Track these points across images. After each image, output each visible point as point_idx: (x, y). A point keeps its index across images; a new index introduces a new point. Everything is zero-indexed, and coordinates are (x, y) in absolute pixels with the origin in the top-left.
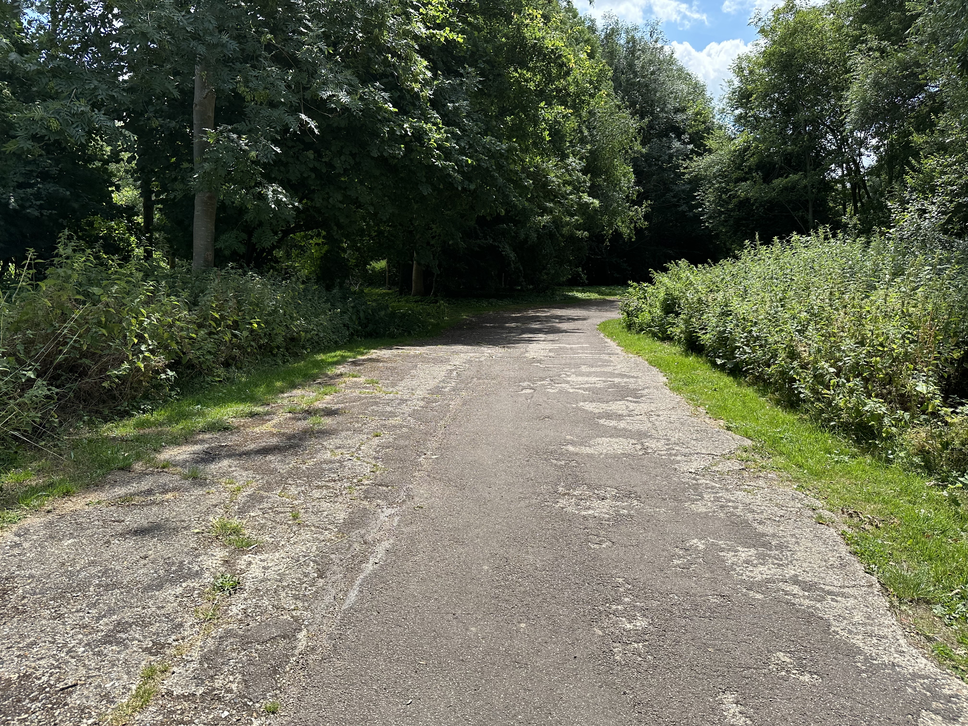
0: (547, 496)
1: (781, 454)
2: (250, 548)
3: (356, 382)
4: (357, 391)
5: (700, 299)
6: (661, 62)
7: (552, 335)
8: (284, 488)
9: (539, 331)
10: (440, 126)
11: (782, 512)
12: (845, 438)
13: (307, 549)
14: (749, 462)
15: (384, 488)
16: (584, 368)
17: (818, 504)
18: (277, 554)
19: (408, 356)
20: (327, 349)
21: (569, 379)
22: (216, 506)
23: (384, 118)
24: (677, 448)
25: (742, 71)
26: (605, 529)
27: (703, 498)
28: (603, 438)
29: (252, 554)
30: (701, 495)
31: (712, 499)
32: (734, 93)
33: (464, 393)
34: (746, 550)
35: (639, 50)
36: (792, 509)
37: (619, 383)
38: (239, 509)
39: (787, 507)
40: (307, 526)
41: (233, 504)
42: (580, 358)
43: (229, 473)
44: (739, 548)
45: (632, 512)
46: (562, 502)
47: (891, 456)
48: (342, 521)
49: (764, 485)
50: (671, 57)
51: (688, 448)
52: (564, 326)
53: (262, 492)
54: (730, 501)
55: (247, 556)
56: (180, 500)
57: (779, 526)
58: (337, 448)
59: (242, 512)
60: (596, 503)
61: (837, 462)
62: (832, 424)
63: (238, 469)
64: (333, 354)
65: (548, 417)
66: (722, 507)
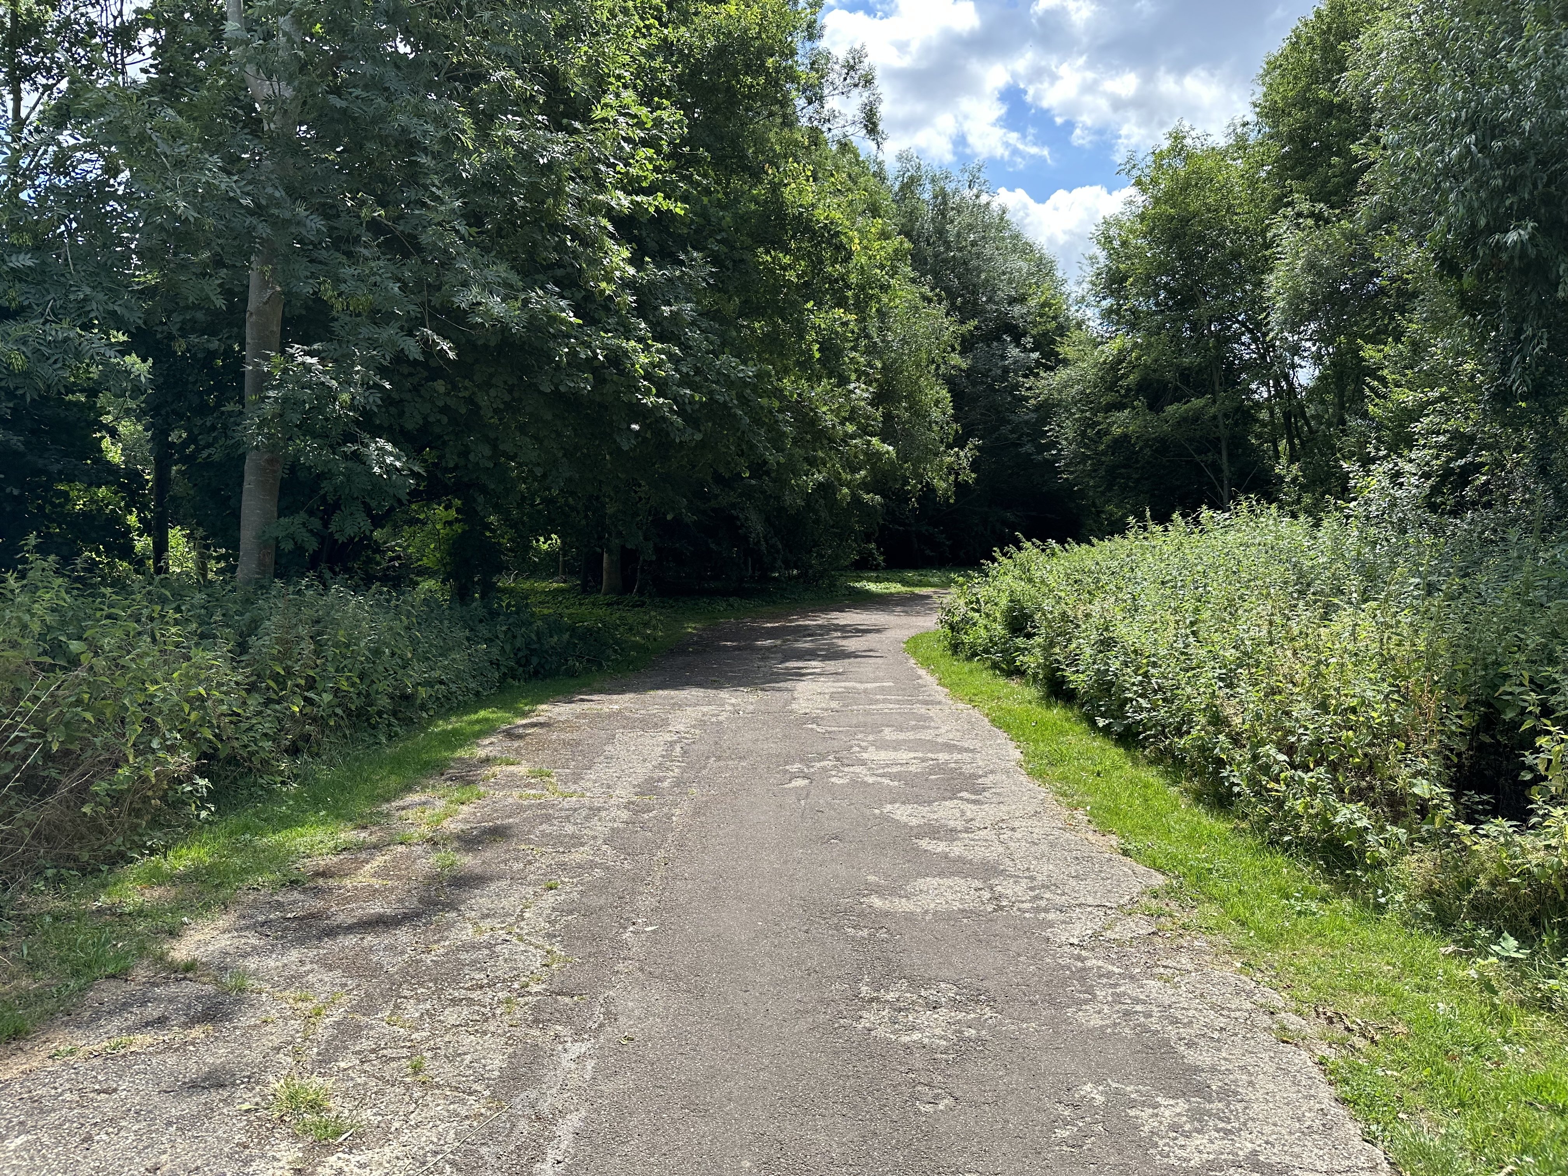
0: (842, 1007)
1: (1211, 899)
2: (341, 1140)
3: (513, 774)
4: (516, 793)
5: (1064, 614)
6: (986, 227)
7: (832, 663)
8: (397, 1006)
9: (811, 655)
10: (650, 342)
11: (1221, 1022)
12: (1308, 864)
13: (440, 1136)
14: (1162, 919)
15: (567, 1000)
16: (888, 734)
17: (1278, 1000)
18: (387, 1149)
19: (599, 715)
20: (464, 708)
21: (865, 756)
22: (278, 1049)
23: (561, 331)
24: (1047, 896)
25: (1110, 242)
26: (943, 1071)
27: (1095, 996)
28: (928, 879)
29: (343, 1152)
30: (1090, 991)
31: (1110, 999)
32: (1099, 274)
33: (694, 790)
34: (1172, 1102)
35: (953, 209)
36: (1238, 1014)
37: (946, 763)
38: (319, 1054)
39: (1229, 1009)
40: (438, 1086)
41: (308, 1043)
42: (880, 712)
43: (301, 976)
44: (1159, 1099)
45: (984, 1032)
46: (869, 1018)
47: (1383, 900)
48: (497, 1073)
49: (1190, 966)
50: (1002, 219)
51: (1064, 894)
52: (852, 644)
53: (358, 1016)
54: (1137, 1001)
55: (334, 1158)
56: (216, 1037)
57: (1219, 1050)
58: (484, 917)
59: (325, 1060)
60: (925, 1017)
61: (1300, 913)
62: (1286, 838)
63: (315, 966)
64: (474, 717)
65: (836, 838)
66: (1127, 1013)
